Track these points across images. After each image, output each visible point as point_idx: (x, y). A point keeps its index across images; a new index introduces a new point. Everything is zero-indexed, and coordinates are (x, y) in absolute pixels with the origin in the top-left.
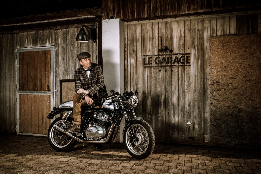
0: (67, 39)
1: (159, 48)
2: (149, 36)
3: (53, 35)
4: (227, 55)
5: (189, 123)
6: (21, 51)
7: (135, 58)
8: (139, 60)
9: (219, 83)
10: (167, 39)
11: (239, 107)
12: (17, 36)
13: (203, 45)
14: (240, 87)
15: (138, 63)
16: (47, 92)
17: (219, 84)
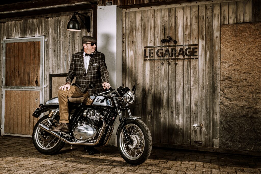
0: (59, 28)
1: (162, 38)
2: (151, 25)
3: (44, 24)
4: (240, 46)
5: (196, 125)
6: (8, 42)
7: (134, 50)
8: (139, 52)
9: (231, 78)
10: (170, 28)
11: (254, 107)
12: (4, 25)
13: (213, 34)
14: (256, 83)
15: (137, 56)
16: (35, 87)
17: (231, 80)
